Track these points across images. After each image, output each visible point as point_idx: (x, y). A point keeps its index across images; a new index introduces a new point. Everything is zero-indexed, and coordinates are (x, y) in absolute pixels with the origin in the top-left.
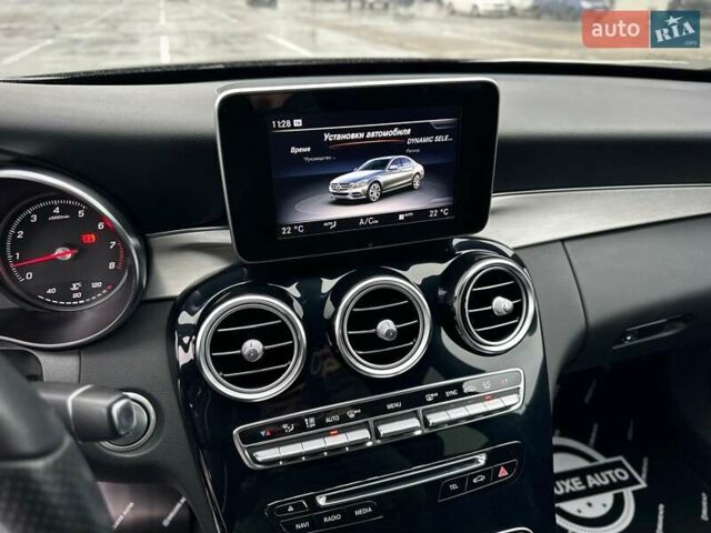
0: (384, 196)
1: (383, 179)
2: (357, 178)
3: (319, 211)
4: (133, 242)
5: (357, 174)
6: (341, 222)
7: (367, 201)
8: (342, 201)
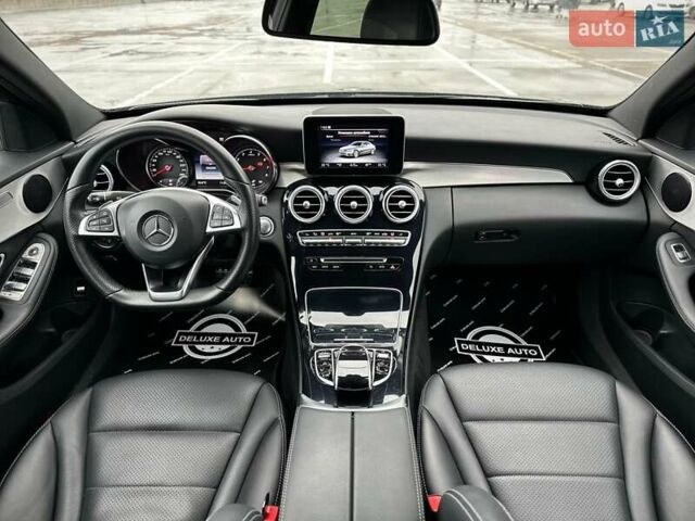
0: (359, 156)
1: (359, 149)
2: (349, 148)
3: (335, 159)
4: (274, 164)
5: (349, 146)
6: (343, 164)
7: (353, 157)
8: (344, 156)
